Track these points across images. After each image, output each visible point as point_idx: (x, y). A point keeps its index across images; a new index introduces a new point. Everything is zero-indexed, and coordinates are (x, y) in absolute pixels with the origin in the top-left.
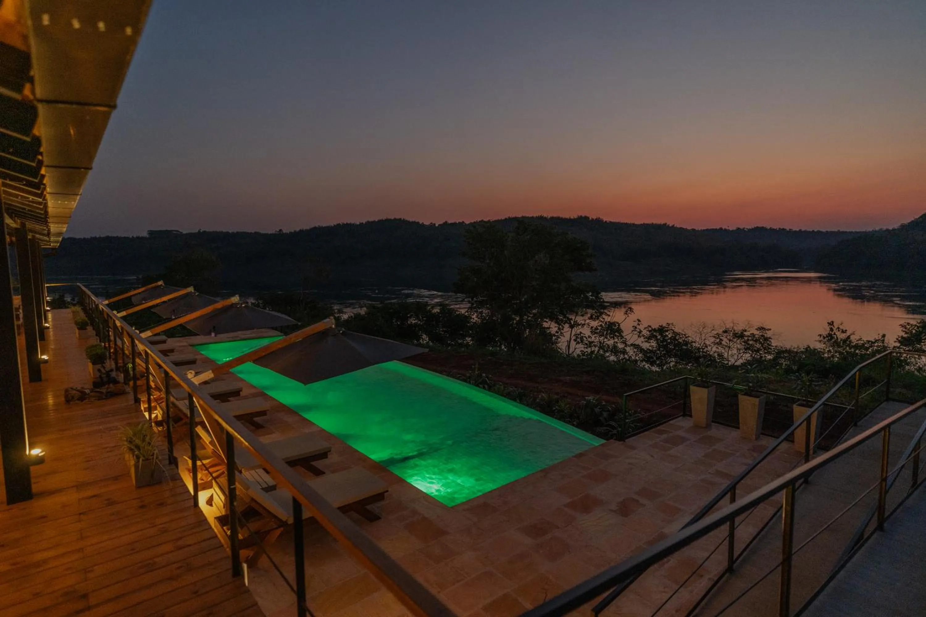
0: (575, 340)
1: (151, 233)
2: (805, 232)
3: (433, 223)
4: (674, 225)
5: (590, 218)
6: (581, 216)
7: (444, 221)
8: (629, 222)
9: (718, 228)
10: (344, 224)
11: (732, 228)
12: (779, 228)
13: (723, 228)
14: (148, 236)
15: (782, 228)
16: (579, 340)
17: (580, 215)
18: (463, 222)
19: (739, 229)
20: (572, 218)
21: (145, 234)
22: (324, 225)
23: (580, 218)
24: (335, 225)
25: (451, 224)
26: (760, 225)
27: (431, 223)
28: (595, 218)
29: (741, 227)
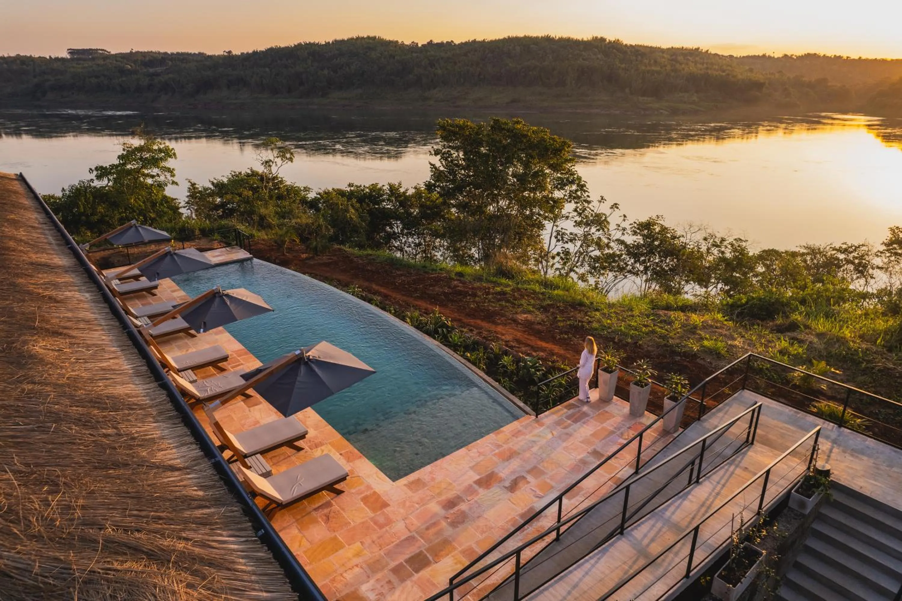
0: (556, 237)
1: (72, 52)
2: (866, 60)
3: (416, 42)
4: (708, 51)
5: (608, 41)
6: (596, 38)
7: (429, 40)
8: (654, 45)
9: (761, 54)
10: (306, 44)
11: (778, 54)
12: (835, 56)
13: (767, 55)
14: (69, 57)
15: (838, 55)
16: (559, 237)
17: (595, 36)
18: (452, 41)
19: (786, 56)
20: (585, 39)
21: (65, 55)
22: (283, 45)
23: (595, 39)
24: (295, 46)
25: (437, 44)
26: (812, 52)
27: (413, 42)
28: (612, 39)
29: (789, 54)
